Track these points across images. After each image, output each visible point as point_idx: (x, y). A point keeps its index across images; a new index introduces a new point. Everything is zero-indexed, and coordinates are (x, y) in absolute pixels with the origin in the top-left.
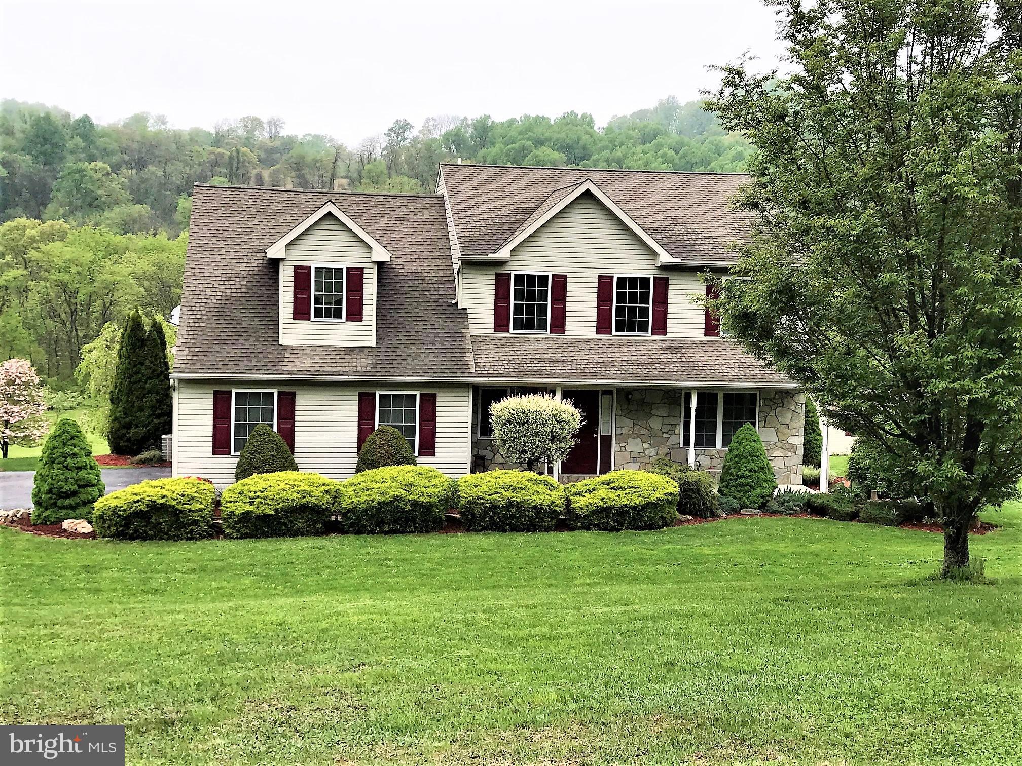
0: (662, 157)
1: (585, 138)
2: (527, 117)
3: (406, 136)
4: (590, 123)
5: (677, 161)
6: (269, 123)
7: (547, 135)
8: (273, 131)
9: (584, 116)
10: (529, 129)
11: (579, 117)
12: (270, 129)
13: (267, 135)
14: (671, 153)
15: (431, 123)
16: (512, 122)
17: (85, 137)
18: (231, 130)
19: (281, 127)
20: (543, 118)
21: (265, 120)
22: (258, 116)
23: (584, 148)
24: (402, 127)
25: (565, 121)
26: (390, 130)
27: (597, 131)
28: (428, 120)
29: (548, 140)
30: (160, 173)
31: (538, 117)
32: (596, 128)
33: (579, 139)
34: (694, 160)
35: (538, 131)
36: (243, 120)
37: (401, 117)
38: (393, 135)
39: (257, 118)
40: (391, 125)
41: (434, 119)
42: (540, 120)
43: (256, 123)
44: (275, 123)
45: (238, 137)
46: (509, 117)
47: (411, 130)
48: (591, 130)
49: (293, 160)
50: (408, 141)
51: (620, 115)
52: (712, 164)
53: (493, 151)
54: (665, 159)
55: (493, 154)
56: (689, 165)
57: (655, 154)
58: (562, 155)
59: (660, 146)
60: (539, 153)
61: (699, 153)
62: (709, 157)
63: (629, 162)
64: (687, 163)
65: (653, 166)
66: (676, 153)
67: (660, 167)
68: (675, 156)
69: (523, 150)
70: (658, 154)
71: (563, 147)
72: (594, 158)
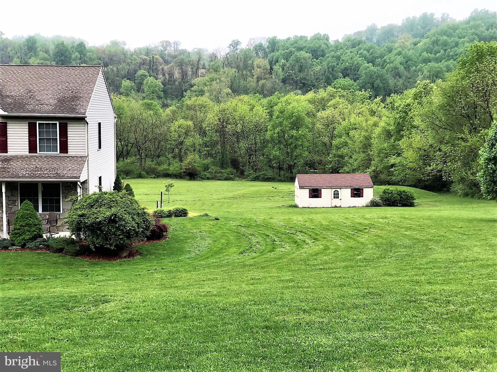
0: (360, 54)
1: (323, 46)
2: (296, 36)
3: (238, 48)
4: (327, 39)
5: (368, 56)
6: (174, 43)
7: (304, 45)
8: (176, 47)
9: (324, 35)
10: (296, 42)
11: (322, 35)
12: (174, 46)
13: (173, 49)
14: (365, 52)
15: (252, 41)
16: (289, 39)
17: (81, 52)
18: (156, 47)
19: (180, 45)
20: (304, 37)
21: (172, 41)
22: (169, 40)
23: (323, 51)
24: (235, 44)
25: (315, 38)
26: (230, 45)
27: (331, 43)
28: (250, 39)
29: (305, 47)
30: (115, 69)
31: (301, 36)
32: (330, 41)
33: (320, 46)
34: (376, 55)
35: (301, 43)
36: (161, 42)
37: (235, 39)
38: (231, 47)
39: (168, 41)
40: (231, 43)
41: (253, 39)
42: (302, 38)
43: (168, 43)
44: (176, 43)
45: (158, 51)
46: (287, 37)
47: (241, 45)
48: (327, 42)
49: (178, 61)
50: (239, 50)
51: (348, 34)
52: (385, 58)
53: (277, 54)
54: (361, 55)
55: (277, 55)
56: (374, 58)
57: (356, 53)
58: (310, 55)
59: (360, 49)
60: (298, 54)
61: (379, 52)
62: (384, 54)
63: (343, 57)
64: (373, 57)
65: (355, 59)
66: (368, 53)
67: (358, 60)
68: (367, 53)
69: (291, 53)
70: (358, 53)
71: (312, 51)
72: (327, 56)
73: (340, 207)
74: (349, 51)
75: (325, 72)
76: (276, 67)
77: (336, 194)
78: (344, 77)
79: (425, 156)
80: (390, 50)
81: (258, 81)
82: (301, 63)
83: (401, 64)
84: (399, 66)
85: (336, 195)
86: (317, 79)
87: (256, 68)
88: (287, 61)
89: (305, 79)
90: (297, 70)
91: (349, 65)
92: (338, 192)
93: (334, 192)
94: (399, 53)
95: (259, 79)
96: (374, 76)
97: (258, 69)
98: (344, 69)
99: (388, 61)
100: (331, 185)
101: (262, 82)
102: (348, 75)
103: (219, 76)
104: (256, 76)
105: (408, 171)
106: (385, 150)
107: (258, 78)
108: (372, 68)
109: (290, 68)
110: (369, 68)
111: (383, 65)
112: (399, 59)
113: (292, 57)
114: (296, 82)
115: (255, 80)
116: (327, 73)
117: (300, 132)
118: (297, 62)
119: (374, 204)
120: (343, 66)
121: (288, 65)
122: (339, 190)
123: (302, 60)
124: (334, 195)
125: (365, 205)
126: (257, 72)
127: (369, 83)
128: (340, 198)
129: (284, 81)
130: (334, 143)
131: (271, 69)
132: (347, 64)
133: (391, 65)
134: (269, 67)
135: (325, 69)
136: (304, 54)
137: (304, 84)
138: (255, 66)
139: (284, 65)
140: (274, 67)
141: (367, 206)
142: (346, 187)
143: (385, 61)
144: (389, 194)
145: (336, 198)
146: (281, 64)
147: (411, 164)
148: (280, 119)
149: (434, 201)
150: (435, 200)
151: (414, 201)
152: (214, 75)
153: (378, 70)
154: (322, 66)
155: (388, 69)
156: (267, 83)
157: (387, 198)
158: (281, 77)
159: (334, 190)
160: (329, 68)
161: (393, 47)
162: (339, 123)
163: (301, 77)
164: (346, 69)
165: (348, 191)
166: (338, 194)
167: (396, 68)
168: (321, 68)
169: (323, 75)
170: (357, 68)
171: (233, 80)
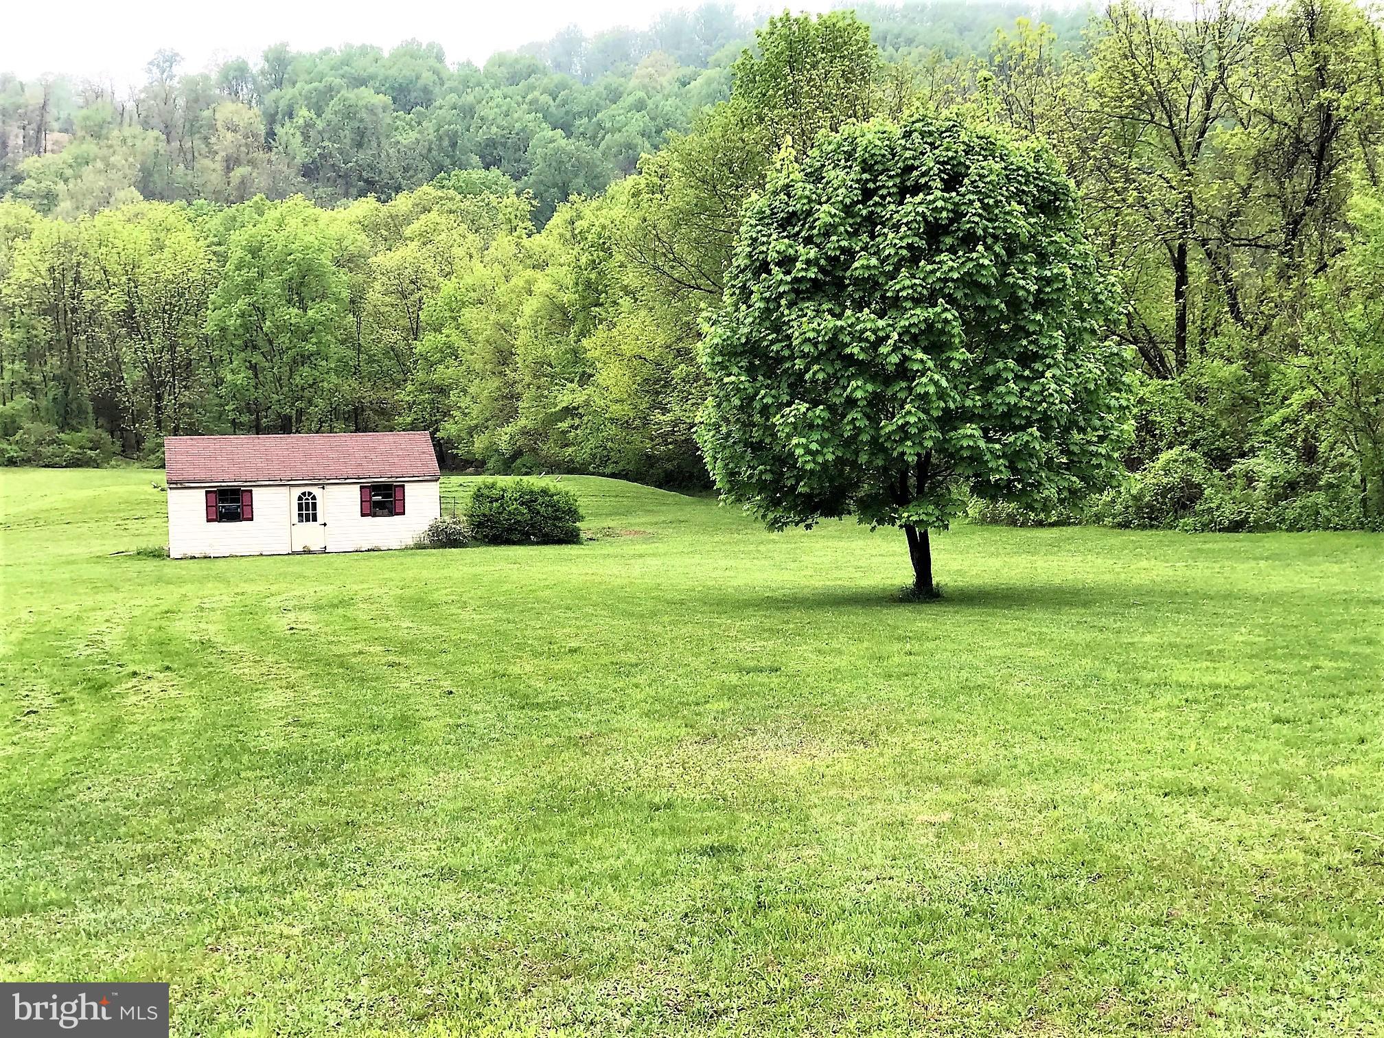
0: (530, 103)
1: (427, 76)
2: (349, 46)
3: (174, 72)
4: (439, 57)
5: (553, 109)
7: (370, 71)
9: (431, 46)
10: (347, 62)
11: (424, 46)
14: (545, 99)
16: (326, 52)
20: (372, 48)
23: (426, 90)
24: (167, 61)
25: (402, 52)
26: (150, 64)
27: (450, 68)
29: (372, 77)
31: (363, 46)
32: (447, 62)
33: (418, 77)
34: (576, 109)
35: (362, 66)
38: (155, 70)
40: (153, 58)
42: (364, 50)
46: (323, 46)
47: (183, 64)
48: (437, 65)
50: (177, 78)
52: (599, 115)
53: (289, 92)
54: (534, 107)
55: (288, 97)
56: (570, 117)
57: (520, 100)
58: (388, 100)
59: (532, 88)
60: (351, 95)
61: (584, 99)
62: (597, 105)
63: (482, 111)
64: (567, 113)
65: (516, 116)
66: (554, 100)
67: (524, 118)
68: (551, 102)
69: (330, 91)
70: (527, 100)
71: (393, 88)
72: (437, 104)
73: (324, 551)
74: (498, 92)
75: (430, 150)
76: (286, 132)
77: (307, 504)
78: (487, 168)
79: (657, 381)
80: (615, 96)
81: (228, 169)
82: (361, 121)
83: (643, 135)
84: (639, 140)
85: (307, 510)
86: (406, 170)
87: (222, 131)
88: (319, 116)
89: (372, 167)
90: (348, 141)
91: (501, 132)
92: (314, 498)
93: (300, 498)
94: (640, 106)
95: (231, 163)
96: (569, 166)
97: (229, 135)
98: (487, 145)
99: (608, 125)
100: (288, 474)
101: (239, 172)
102: (497, 162)
103: (105, 151)
104: (224, 154)
105: (612, 430)
106: (550, 365)
107: (227, 160)
108: (563, 142)
109: (326, 136)
110: (554, 141)
111: (593, 138)
112: (638, 121)
113: (332, 103)
114: (346, 176)
115: (219, 166)
116: (434, 153)
117: (310, 313)
118: (349, 118)
119: (443, 539)
120: (481, 136)
121: (320, 125)
122: (315, 491)
123: (364, 114)
124: (300, 508)
125: (411, 543)
126: (227, 141)
127: (555, 185)
128: (320, 519)
129: (309, 172)
130: (419, 347)
131: (271, 134)
132: (494, 129)
133: (617, 136)
134: (262, 129)
135: (431, 143)
136: (368, 96)
137: (367, 181)
138: (219, 125)
139: (308, 125)
140: (278, 129)
141: (420, 546)
142: (343, 481)
143: (600, 125)
144: (491, 502)
145: (308, 520)
146: (301, 121)
147: (617, 407)
148: (246, 270)
149: (664, 522)
150: (670, 517)
151: (578, 524)
152: (90, 147)
153: (577, 149)
154: (419, 132)
155: (608, 147)
156: (254, 174)
157: (484, 515)
158: (298, 160)
159: (297, 492)
160: (440, 139)
161: (621, 89)
162: (436, 289)
163: (360, 162)
164: (491, 143)
165: (351, 495)
166: (314, 505)
167: (630, 146)
168: (418, 136)
169: (424, 157)
170: (522, 143)
171: (150, 162)
